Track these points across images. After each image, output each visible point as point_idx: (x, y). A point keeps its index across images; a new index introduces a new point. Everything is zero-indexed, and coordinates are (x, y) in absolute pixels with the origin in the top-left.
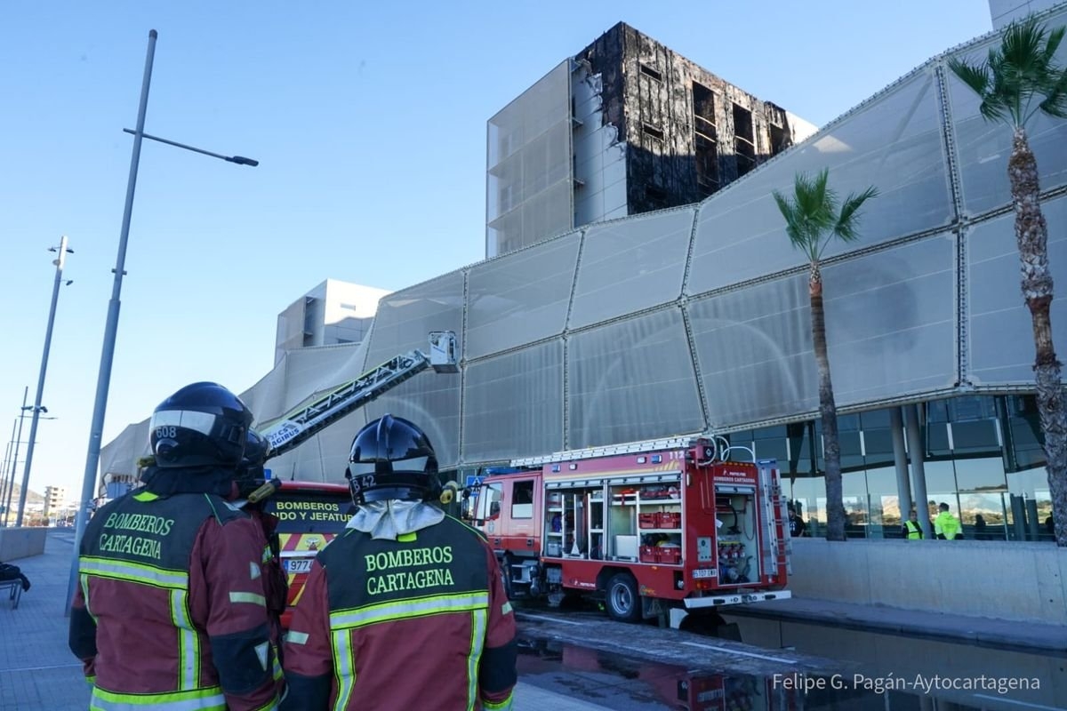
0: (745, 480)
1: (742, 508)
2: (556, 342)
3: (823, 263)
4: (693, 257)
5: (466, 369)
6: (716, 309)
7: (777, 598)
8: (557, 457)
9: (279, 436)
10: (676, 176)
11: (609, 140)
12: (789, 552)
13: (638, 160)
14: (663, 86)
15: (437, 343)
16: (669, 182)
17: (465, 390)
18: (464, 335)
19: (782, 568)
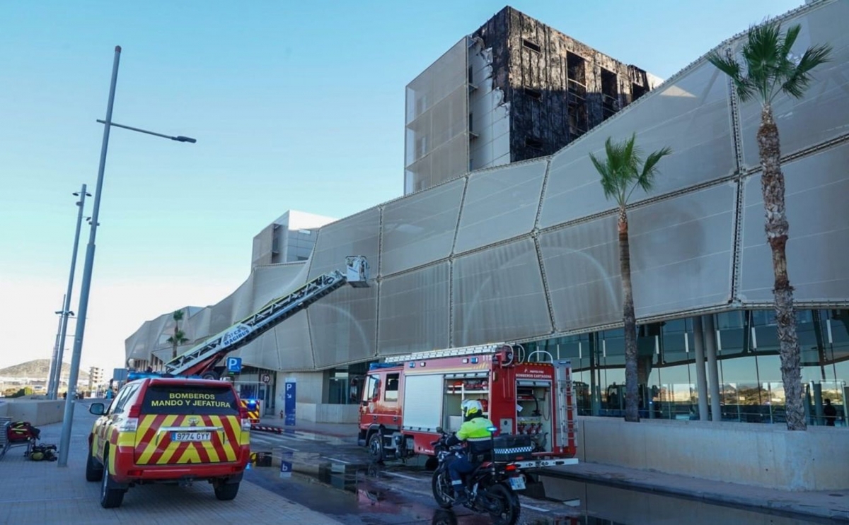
0: (543, 376)
1: (542, 397)
2: (444, 263)
3: (628, 207)
4: (544, 198)
5: (381, 284)
6: (559, 240)
7: (565, 463)
8: (414, 356)
9: (234, 335)
10: (551, 128)
11: (497, 102)
12: (576, 430)
13: (519, 117)
14: (542, 56)
15: (351, 265)
16: (546, 133)
17: (380, 300)
18: (380, 257)
19: (571, 442)
